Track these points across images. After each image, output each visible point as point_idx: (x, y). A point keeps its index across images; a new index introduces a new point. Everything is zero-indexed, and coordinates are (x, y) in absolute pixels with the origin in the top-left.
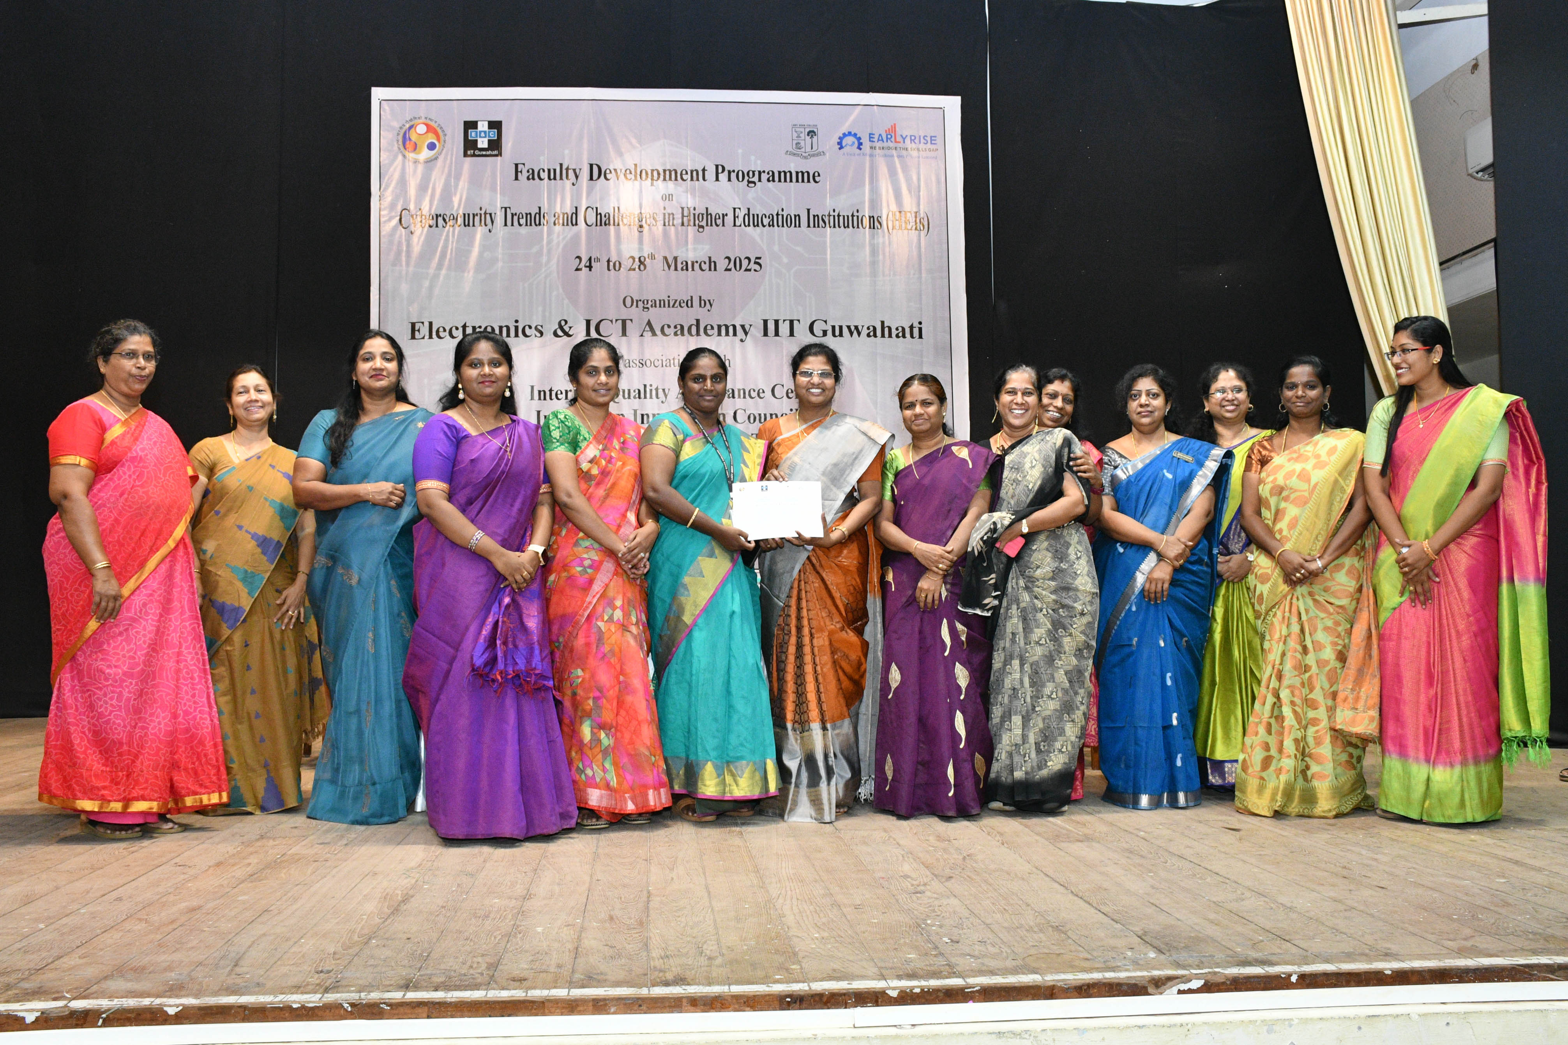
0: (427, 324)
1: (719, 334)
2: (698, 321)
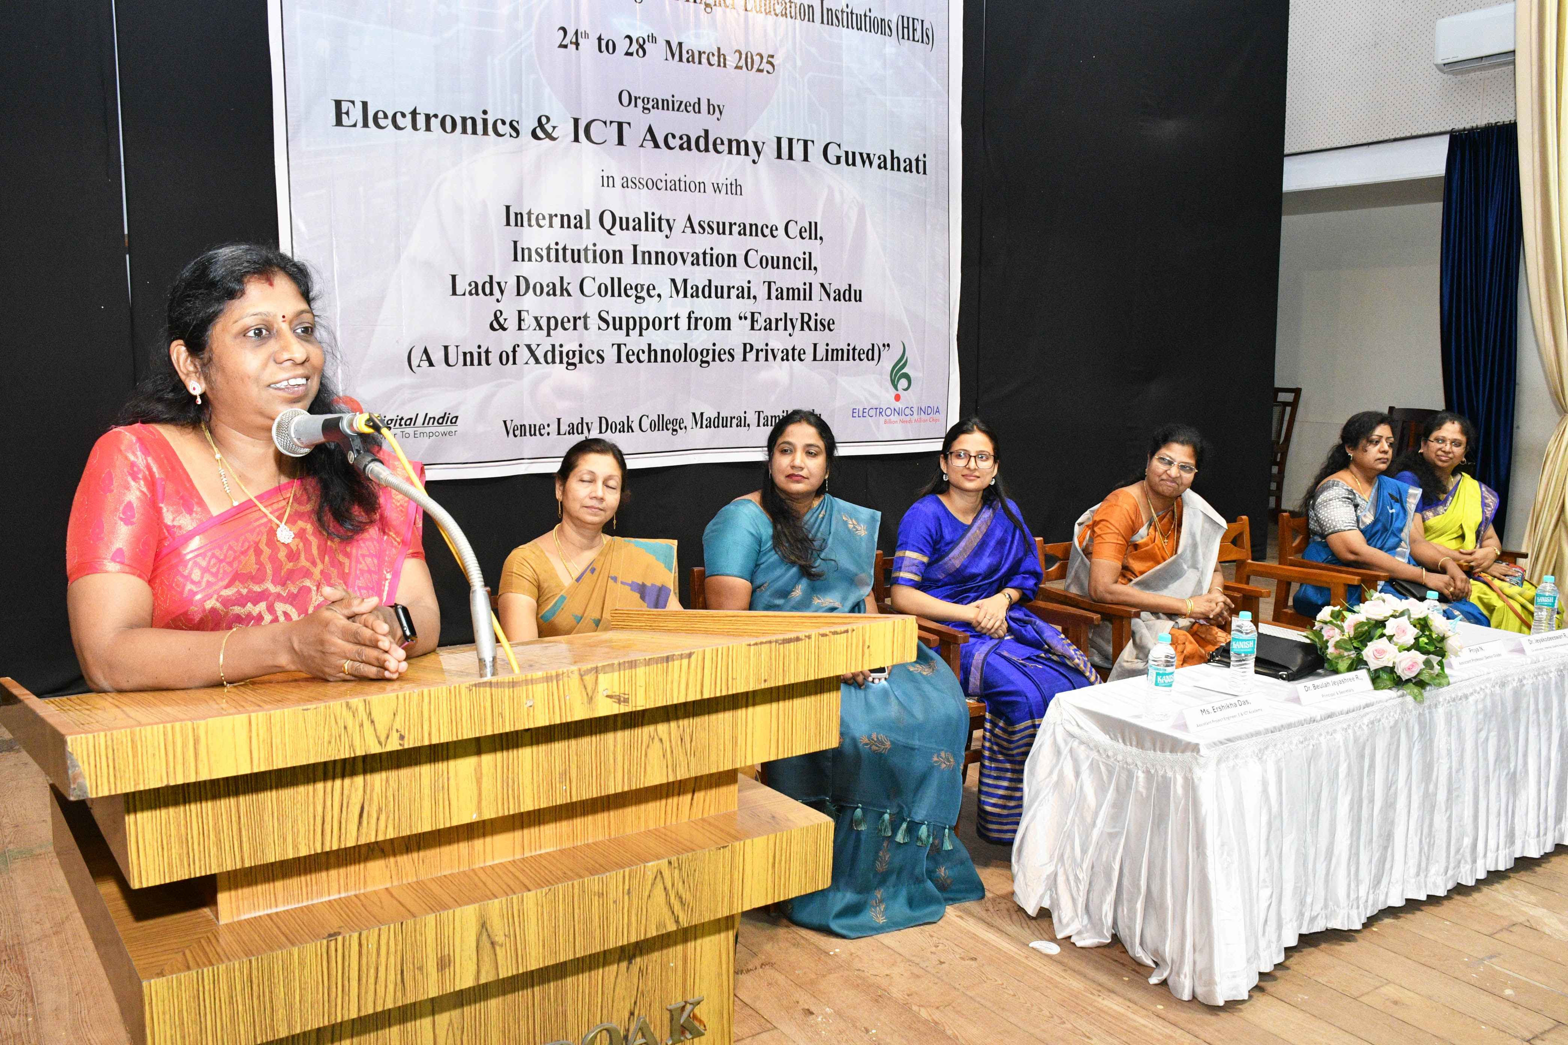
0: (359, 106)
1: (730, 152)
2: (706, 132)
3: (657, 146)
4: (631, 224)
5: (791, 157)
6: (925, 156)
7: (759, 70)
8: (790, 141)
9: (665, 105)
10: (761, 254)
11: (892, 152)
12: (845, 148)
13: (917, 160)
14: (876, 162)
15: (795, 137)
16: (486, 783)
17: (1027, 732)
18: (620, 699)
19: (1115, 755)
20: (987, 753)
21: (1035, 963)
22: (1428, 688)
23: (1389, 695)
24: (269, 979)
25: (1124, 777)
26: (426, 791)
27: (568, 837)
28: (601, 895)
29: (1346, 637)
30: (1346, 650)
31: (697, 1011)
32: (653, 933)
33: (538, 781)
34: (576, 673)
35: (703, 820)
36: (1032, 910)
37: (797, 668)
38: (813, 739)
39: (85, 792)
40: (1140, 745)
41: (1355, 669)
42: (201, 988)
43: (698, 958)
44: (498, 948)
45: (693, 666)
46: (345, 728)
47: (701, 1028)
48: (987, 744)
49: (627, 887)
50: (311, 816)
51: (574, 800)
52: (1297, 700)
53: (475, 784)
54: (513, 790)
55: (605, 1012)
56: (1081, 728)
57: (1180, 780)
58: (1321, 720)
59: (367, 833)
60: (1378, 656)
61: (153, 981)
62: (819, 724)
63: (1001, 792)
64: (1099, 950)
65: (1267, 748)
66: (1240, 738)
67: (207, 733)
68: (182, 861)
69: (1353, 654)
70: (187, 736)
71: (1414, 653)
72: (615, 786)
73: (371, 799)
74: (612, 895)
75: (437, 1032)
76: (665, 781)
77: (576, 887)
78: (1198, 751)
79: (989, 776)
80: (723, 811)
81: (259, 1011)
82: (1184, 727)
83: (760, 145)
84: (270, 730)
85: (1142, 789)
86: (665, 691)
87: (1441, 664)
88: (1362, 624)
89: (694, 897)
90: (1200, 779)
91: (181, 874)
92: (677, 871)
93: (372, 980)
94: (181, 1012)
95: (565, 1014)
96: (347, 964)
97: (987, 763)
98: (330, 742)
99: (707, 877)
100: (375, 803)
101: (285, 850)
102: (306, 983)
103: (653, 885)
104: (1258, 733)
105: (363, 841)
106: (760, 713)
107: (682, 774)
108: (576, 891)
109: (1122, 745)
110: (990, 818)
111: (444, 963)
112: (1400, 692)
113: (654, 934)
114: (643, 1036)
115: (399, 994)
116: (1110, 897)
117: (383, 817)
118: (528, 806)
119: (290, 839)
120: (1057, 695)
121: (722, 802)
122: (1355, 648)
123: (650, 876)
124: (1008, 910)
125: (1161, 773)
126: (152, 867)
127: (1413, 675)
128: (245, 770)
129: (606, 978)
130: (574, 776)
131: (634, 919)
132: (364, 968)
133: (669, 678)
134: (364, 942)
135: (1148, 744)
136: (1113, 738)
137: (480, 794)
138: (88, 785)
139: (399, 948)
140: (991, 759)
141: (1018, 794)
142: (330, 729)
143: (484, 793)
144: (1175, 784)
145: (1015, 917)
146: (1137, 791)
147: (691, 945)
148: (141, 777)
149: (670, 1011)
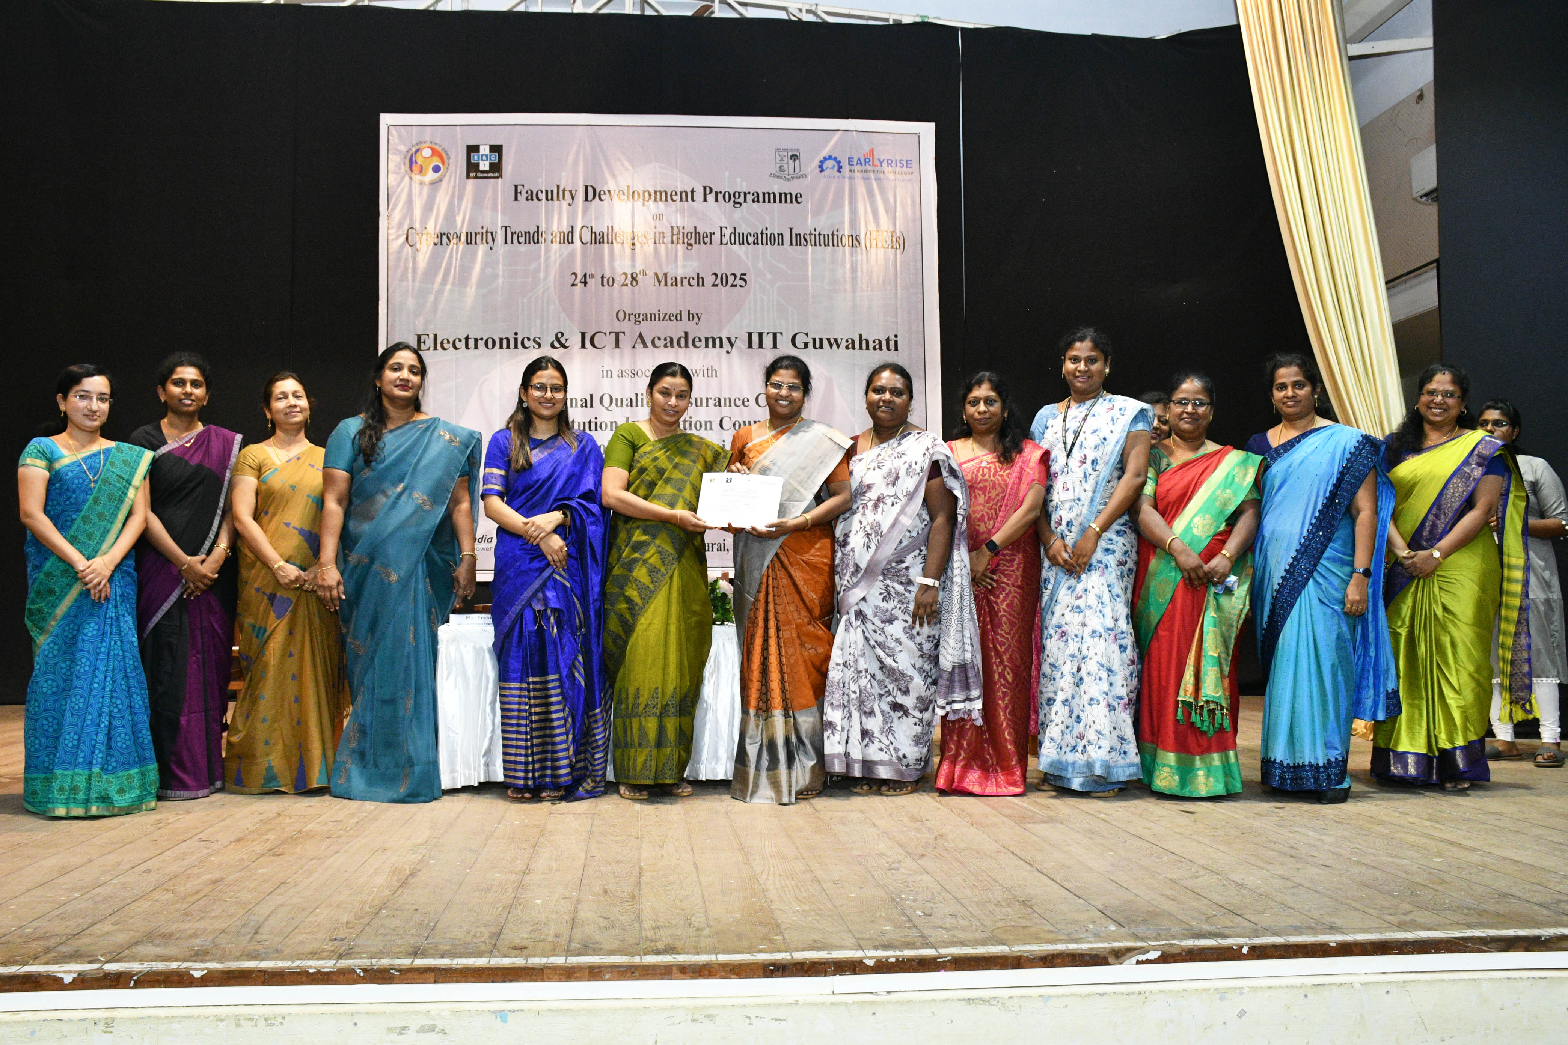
0: (432, 336)
1: (707, 346)
2: (686, 334)
3: (645, 346)
4: (625, 403)
5: (761, 346)
6: (896, 336)
7: (732, 286)
8: (761, 335)
9: (653, 317)
10: (733, 420)
11: (861, 336)
12: (811, 336)
13: (888, 340)
15: (765, 331)
83: (733, 340)
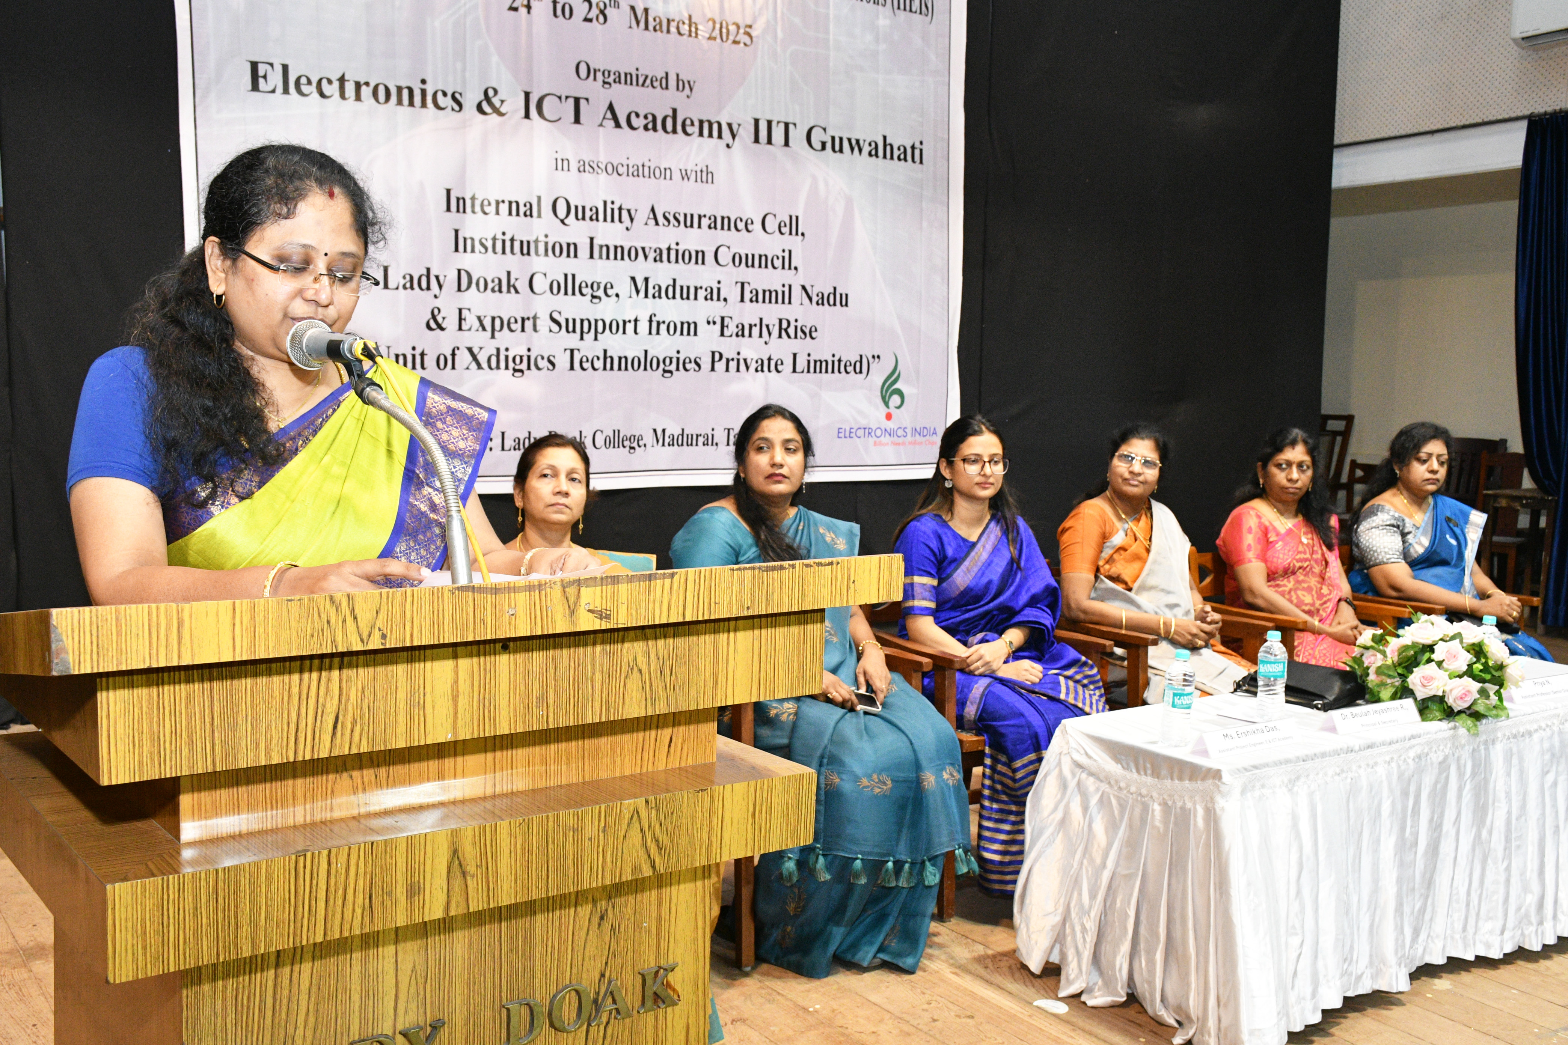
0: (279, 68)
1: (701, 134)
2: (675, 111)
3: (618, 125)
4: (588, 214)
5: (769, 142)
6: (921, 143)
7: (735, 42)
8: (769, 123)
9: (628, 79)
10: (733, 251)
11: (885, 138)
12: (831, 132)
13: (913, 147)
14: (866, 149)
15: (775, 119)
16: (463, 702)
17: (1031, 768)
18: (602, 615)
19: (1128, 786)
20: (986, 792)
21: (1040, 1022)
22: (1484, 721)
23: (1439, 728)
24: (235, 893)
25: (1138, 811)
26: (402, 705)
27: (541, 776)
28: (575, 830)
29: (1389, 662)
30: (1389, 676)
31: (671, 977)
32: (628, 876)
33: (515, 705)
34: (559, 584)
35: (680, 768)
36: (1035, 966)
37: (780, 598)
38: (795, 683)
39: (68, 668)
40: (1156, 774)
41: (1400, 698)
42: (165, 897)
43: (673, 919)
44: (469, 878)
45: (675, 586)
46: (328, 622)
47: (676, 997)
48: (987, 782)
49: (602, 825)
50: (285, 722)
51: (551, 726)
52: (1333, 729)
53: (451, 702)
54: (489, 711)
55: (574, 971)
56: (1090, 757)
57: (1200, 812)
58: (1360, 750)
59: (341, 745)
60: (1425, 682)
61: (117, 885)
62: (802, 666)
63: (1003, 837)
64: (1112, 1010)
65: (1298, 778)
66: (1267, 765)
67: (191, 617)
68: (152, 760)
69: (1397, 682)
70: (172, 619)
71: (1467, 680)
72: (592, 715)
73: (346, 709)
74: (587, 833)
75: (399, 978)
76: (643, 714)
77: (551, 819)
78: (1220, 778)
79: (989, 819)
80: (701, 761)
81: (223, 926)
82: (1205, 753)
83: (735, 127)
84: (253, 618)
85: (1158, 823)
86: (647, 610)
87: (1498, 693)
88: (1406, 648)
89: (672, 841)
90: (1223, 809)
91: (151, 774)
92: (654, 812)
93: (339, 902)
94: (143, 920)
95: (532, 969)
96: (315, 882)
97: (987, 803)
98: (312, 636)
99: (684, 821)
100: (350, 714)
101: (257, 756)
102: (272, 899)
103: (629, 823)
104: (1287, 761)
105: (335, 753)
106: (743, 639)
107: (661, 709)
108: (551, 824)
109: (1135, 775)
110: (990, 867)
111: (414, 890)
112: (1452, 724)
113: (630, 878)
114: (614, 1002)
115: (367, 920)
116: (1125, 947)
117: (357, 729)
118: (504, 729)
119: (262, 745)
120: (1064, 721)
121: (700, 752)
122: (1399, 675)
123: (627, 815)
124: (1010, 967)
125: (1179, 804)
126: (122, 764)
127: (1466, 705)
128: (227, 658)
129: (576, 934)
130: (551, 702)
131: (609, 860)
132: (332, 889)
133: (652, 598)
134: (333, 860)
135: (1164, 772)
136: (1126, 768)
137: (456, 713)
138: (71, 661)
139: (369, 870)
140: (991, 799)
141: (1019, 837)
142: (313, 622)
143: (460, 712)
144: (1195, 816)
145: (1017, 975)
146: (1154, 827)
147: (666, 891)
148: (124, 656)
149: (643, 976)
